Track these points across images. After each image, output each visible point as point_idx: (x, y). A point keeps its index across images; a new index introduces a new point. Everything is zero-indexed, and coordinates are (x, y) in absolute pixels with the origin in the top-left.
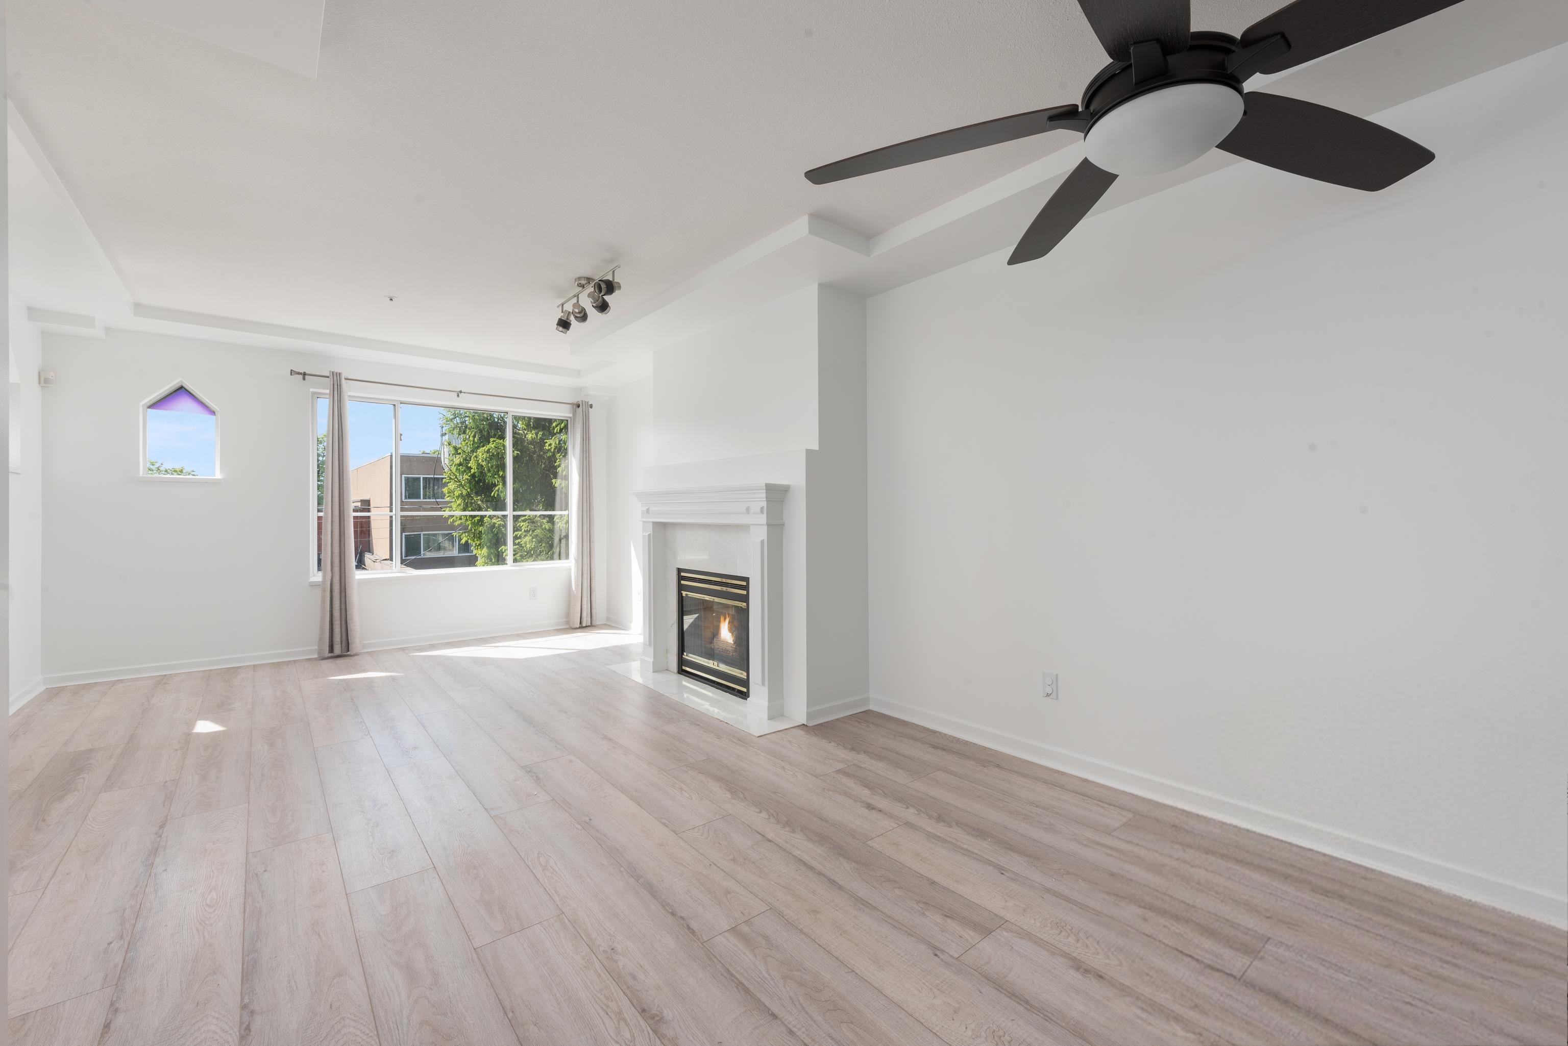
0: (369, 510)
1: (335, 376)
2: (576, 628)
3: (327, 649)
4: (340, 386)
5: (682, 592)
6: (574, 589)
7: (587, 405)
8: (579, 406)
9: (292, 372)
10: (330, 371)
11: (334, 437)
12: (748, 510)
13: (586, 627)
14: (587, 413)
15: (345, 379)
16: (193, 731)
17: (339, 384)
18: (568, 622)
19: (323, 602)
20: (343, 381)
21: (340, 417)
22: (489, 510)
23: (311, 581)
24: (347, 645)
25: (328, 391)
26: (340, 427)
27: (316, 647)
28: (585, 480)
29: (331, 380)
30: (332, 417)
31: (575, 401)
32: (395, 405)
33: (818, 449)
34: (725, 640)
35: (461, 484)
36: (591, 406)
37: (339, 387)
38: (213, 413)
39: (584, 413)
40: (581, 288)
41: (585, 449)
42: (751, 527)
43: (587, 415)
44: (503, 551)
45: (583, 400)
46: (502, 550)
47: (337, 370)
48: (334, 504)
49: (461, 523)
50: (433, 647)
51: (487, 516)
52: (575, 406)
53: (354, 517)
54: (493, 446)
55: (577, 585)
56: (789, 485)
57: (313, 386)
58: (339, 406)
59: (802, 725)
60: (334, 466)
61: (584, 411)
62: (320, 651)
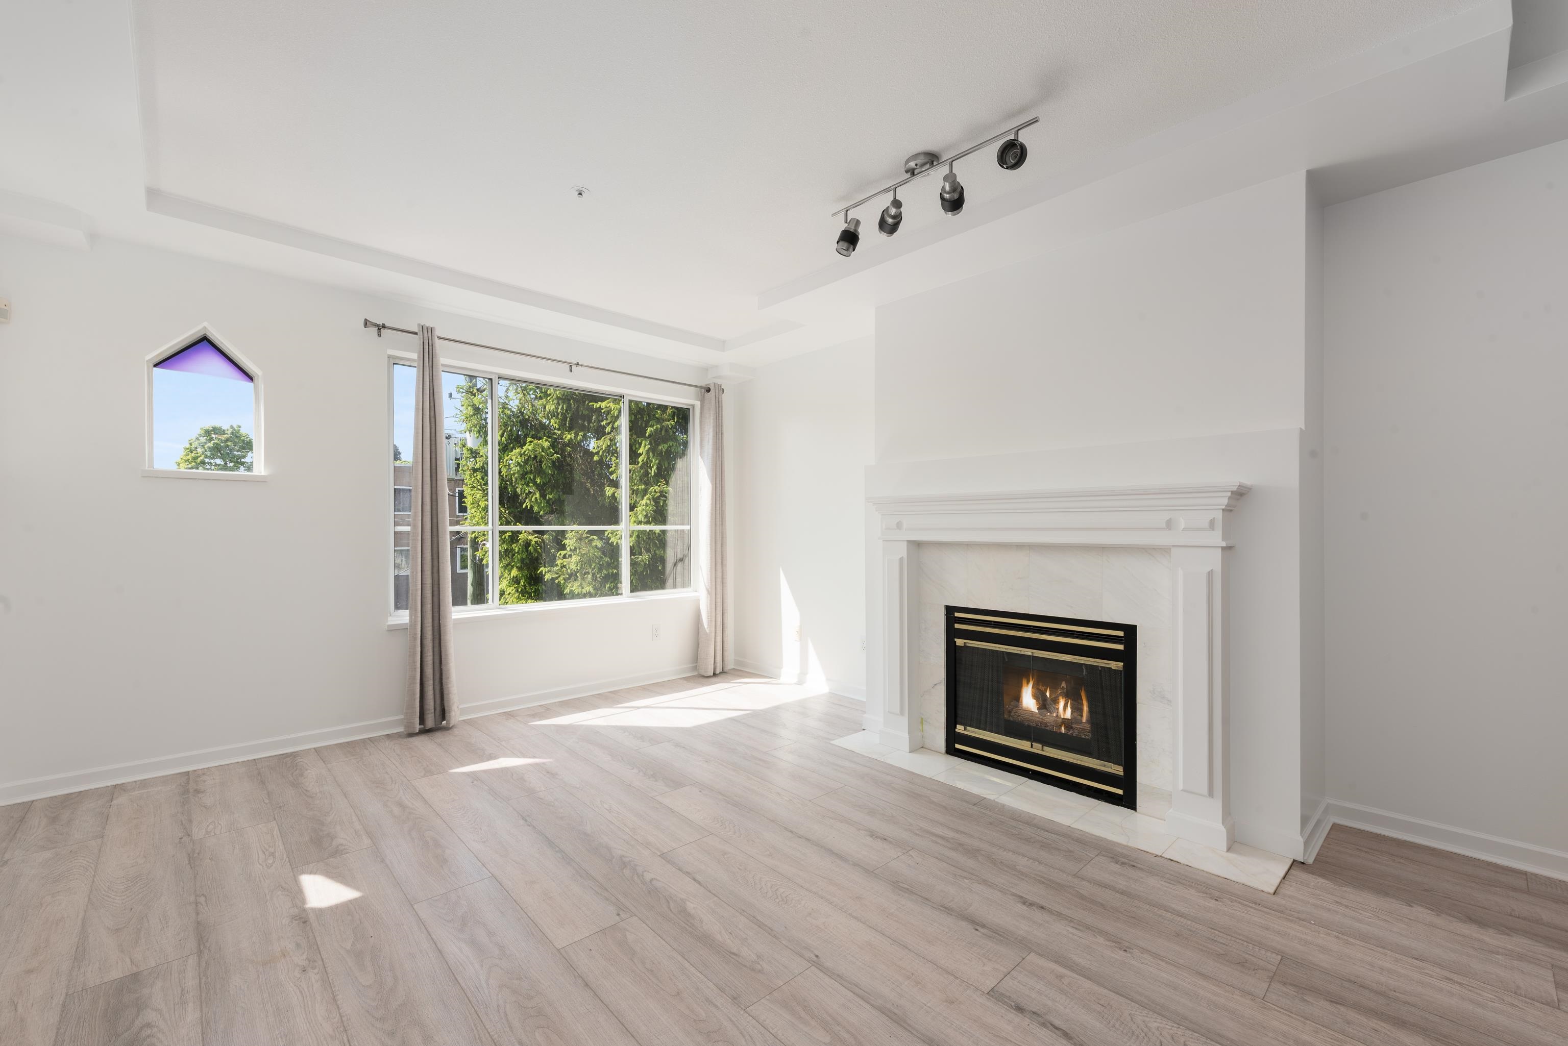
1: (426, 332)
2: (710, 677)
3: (417, 720)
4: (431, 346)
5: (956, 640)
6: (705, 627)
7: (718, 389)
8: (708, 390)
9: (366, 323)
10: (419, 325)
11: (424, 419)
12: (1169, 525)
13: (720, 674)
14: (721, 402)
15: (439, 338)
17: (430, 344)
18: (700, 670)
19: (413, 655)
20: (438, 342)
21: (431, 391)
22: (518, 524)
23: (390, 623)
24: (443, 713)
25: (415, 356)
26: (432, 404)
27: (402, 719)
28: (718, 485)
29: (420, 338)
30: (421, 390)
31: (703, 383)
32: (491, 380)
34: (1028, 708)
36: (727, 391)
37: (430, 348)
38: (250, 378)
40: (908, 175)
41: (717, 446)
42: (1173, 550)
43: (721, 405)
44: (544, 573)
45: (716, 382)
46: (542, 571)
47: (428, 324)
48: (424, 514)
51: (523, 532)
52: (703, 390)
53: (451, 532)
55: (710, 621)
56: (1253, 486)
57: (393, 345)
58: (431, 375)
59: (1296, 863)
60: (424, 460)
61: (717, 396)
62: (407, 724)
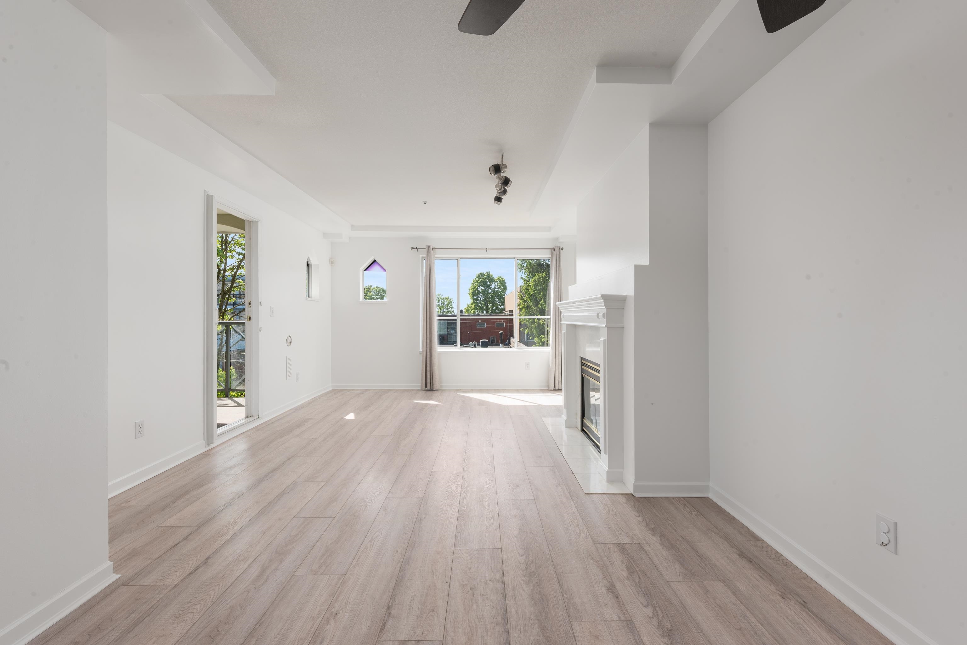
0: (512, 315)
1: (428, 247)
2: (551, 390)
3: (424, 386)
4: (430, 253)
5: (582, 372)
6: (550, 365)
7: (559, 248)
8: (555, 250)
9: (412, 248)
11: (427, 279)
12: (598, 316)
13: (558, 390)
14: (559, 254)
15: (433, 248)
16: (345, 418)
18: (548, 386)
19: (423, 362)
20: (432, 250)
21: (430, 269)
23: (420, 351)
24: (432, 383)
25: (425, 256)
26: (430, 273)
27: (420, 384)
28: (557, 296)
29: (427, 250)
30: (427, 269)
31: (552, 247)
32: (457, 260)
33: (648, 264)
35: (524, 300)
36: (562, 249)
38: (386, 270)
39: (557, 254)
41: (557, 277)
42: (601, 328)
43: (559, 255)
45: (556, 245)
47: (429, 244)
48: (427, 313)
49: (525, 322)
50: (472, 391)
52: (552, 250)
54: (537, 278)
55: (552, 363)
56: (626, 296)
57: (420, 254)
58: (430, 263)
59: (630, 494)
60: (427, 294)
61: (558, 252)
62: (421, 387)
